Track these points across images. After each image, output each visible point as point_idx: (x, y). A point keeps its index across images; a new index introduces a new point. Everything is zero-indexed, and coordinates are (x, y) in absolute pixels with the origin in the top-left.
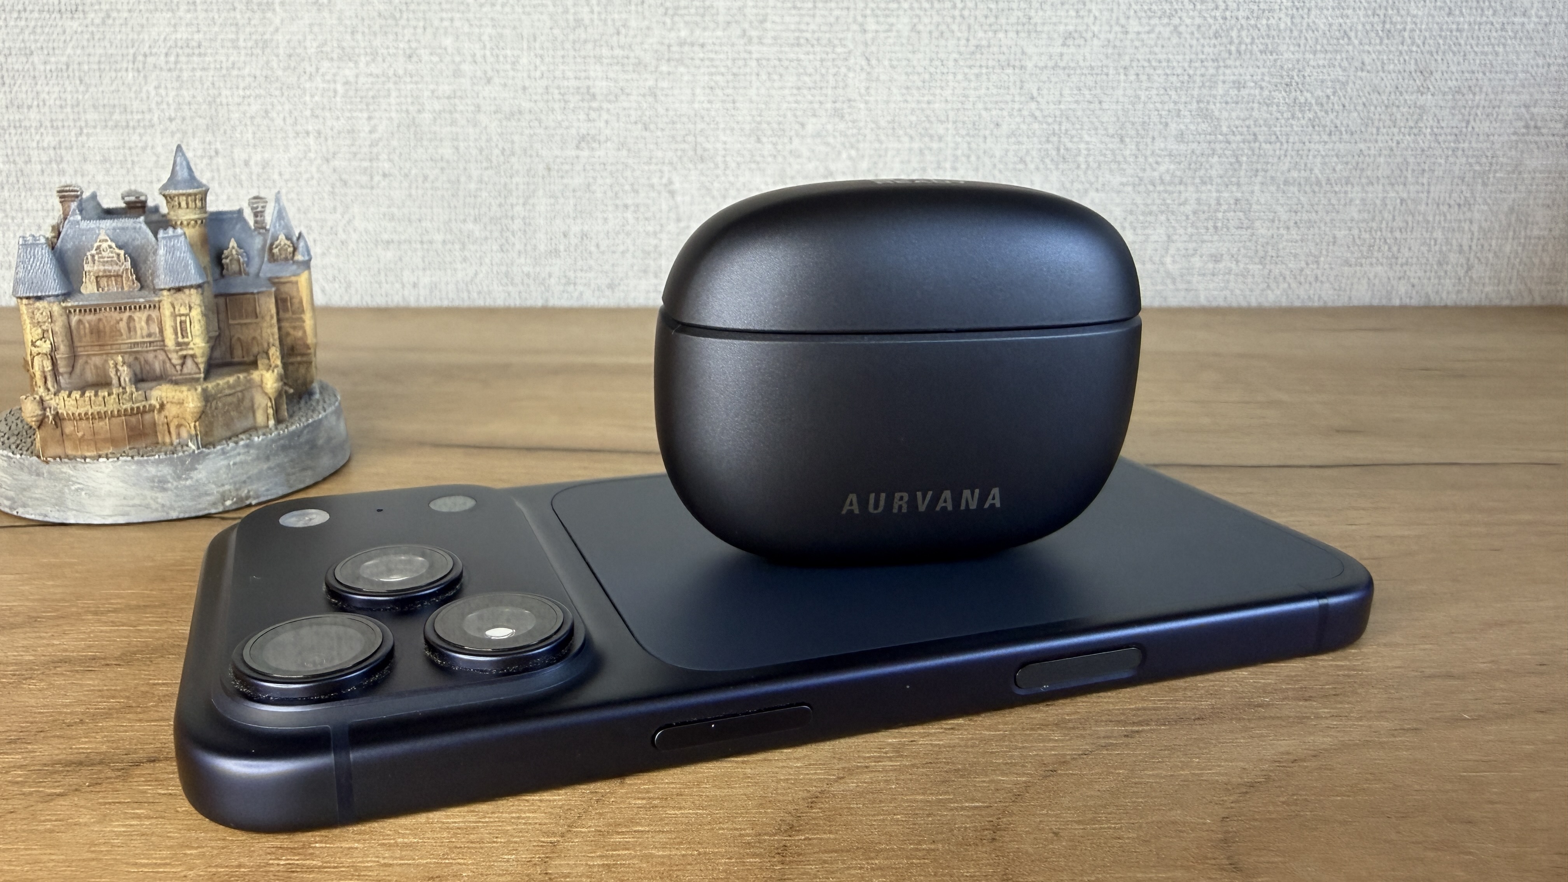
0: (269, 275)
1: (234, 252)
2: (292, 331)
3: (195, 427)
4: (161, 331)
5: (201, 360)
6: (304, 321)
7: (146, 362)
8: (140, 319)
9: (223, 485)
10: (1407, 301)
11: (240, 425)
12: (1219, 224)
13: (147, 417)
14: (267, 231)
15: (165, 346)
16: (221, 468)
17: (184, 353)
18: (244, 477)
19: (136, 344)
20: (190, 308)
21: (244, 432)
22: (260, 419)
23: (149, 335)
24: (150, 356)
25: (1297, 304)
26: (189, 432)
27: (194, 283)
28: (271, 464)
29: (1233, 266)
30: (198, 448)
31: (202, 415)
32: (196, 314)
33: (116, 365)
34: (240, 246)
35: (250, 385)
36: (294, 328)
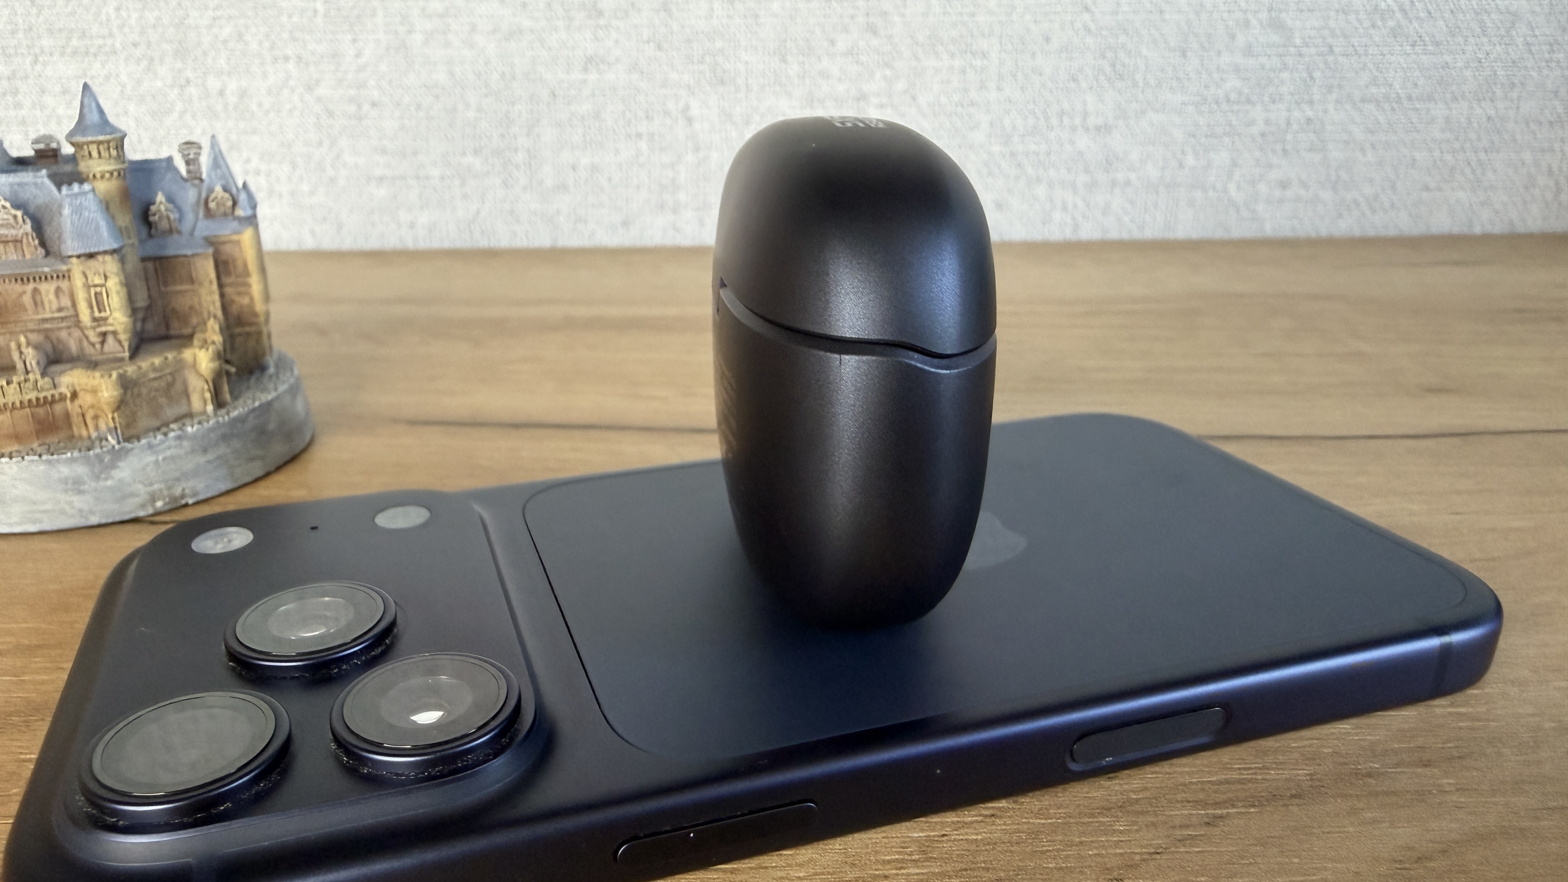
0: (206, 233)
1: (163, 208)
2: (237, 298)
3: (113, 419)
4: (74, 305)
5: (124, 337)
6: (249, 285)
7: (59, 341)
8: (48, 291)
9: (151, 484)
10: (1489, 229)
11: (171, 412)
12: (1288, 147)
13: (58, 408)
14: (201, 180)
15: (79, 321)
16: (147, 465)
17: (103, 329)
18: (177, 474)
19: (45, 320)
20: (106, 278)
21: (176, 420)
22: (196, 404)
23: (60, 310)
24: (63, 334)
25: (1371, 233)
26: (107, 424)
27: (107, 247)
28: (210, 456)
29: (1302, 192)
30: (119, 443)
31: (120, 405)
32: (114, 284)
33: (19, 346)
34: (170, 199)
35: (180, 365)
36: (240, 294)
